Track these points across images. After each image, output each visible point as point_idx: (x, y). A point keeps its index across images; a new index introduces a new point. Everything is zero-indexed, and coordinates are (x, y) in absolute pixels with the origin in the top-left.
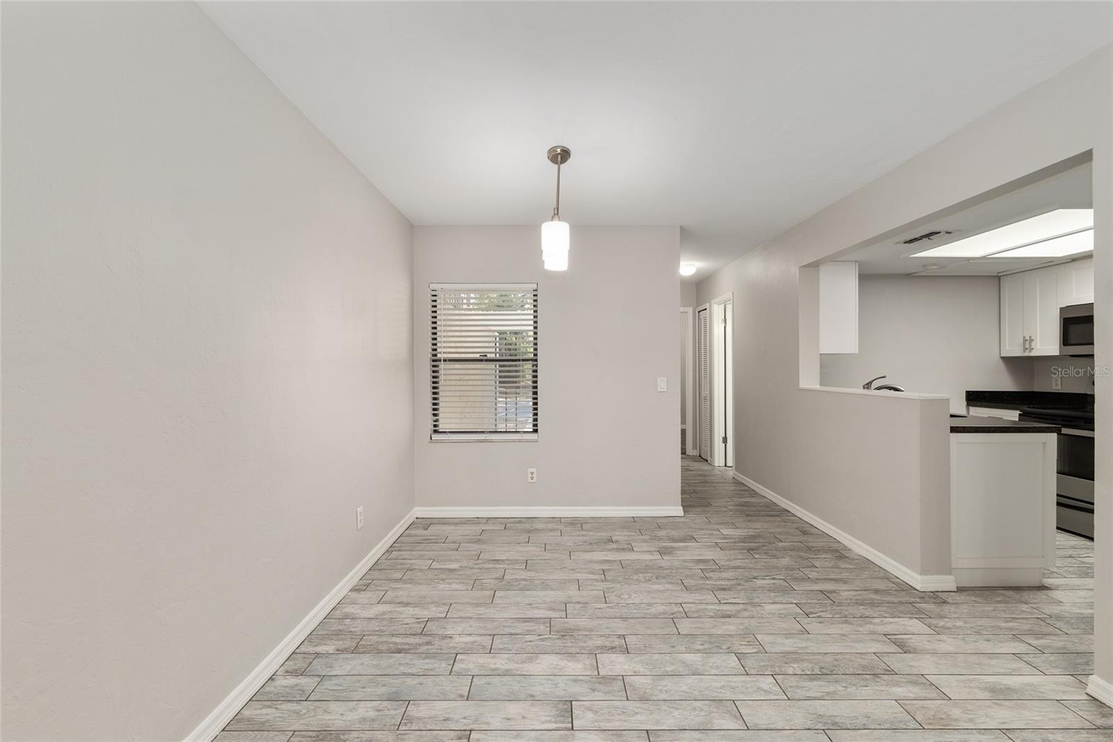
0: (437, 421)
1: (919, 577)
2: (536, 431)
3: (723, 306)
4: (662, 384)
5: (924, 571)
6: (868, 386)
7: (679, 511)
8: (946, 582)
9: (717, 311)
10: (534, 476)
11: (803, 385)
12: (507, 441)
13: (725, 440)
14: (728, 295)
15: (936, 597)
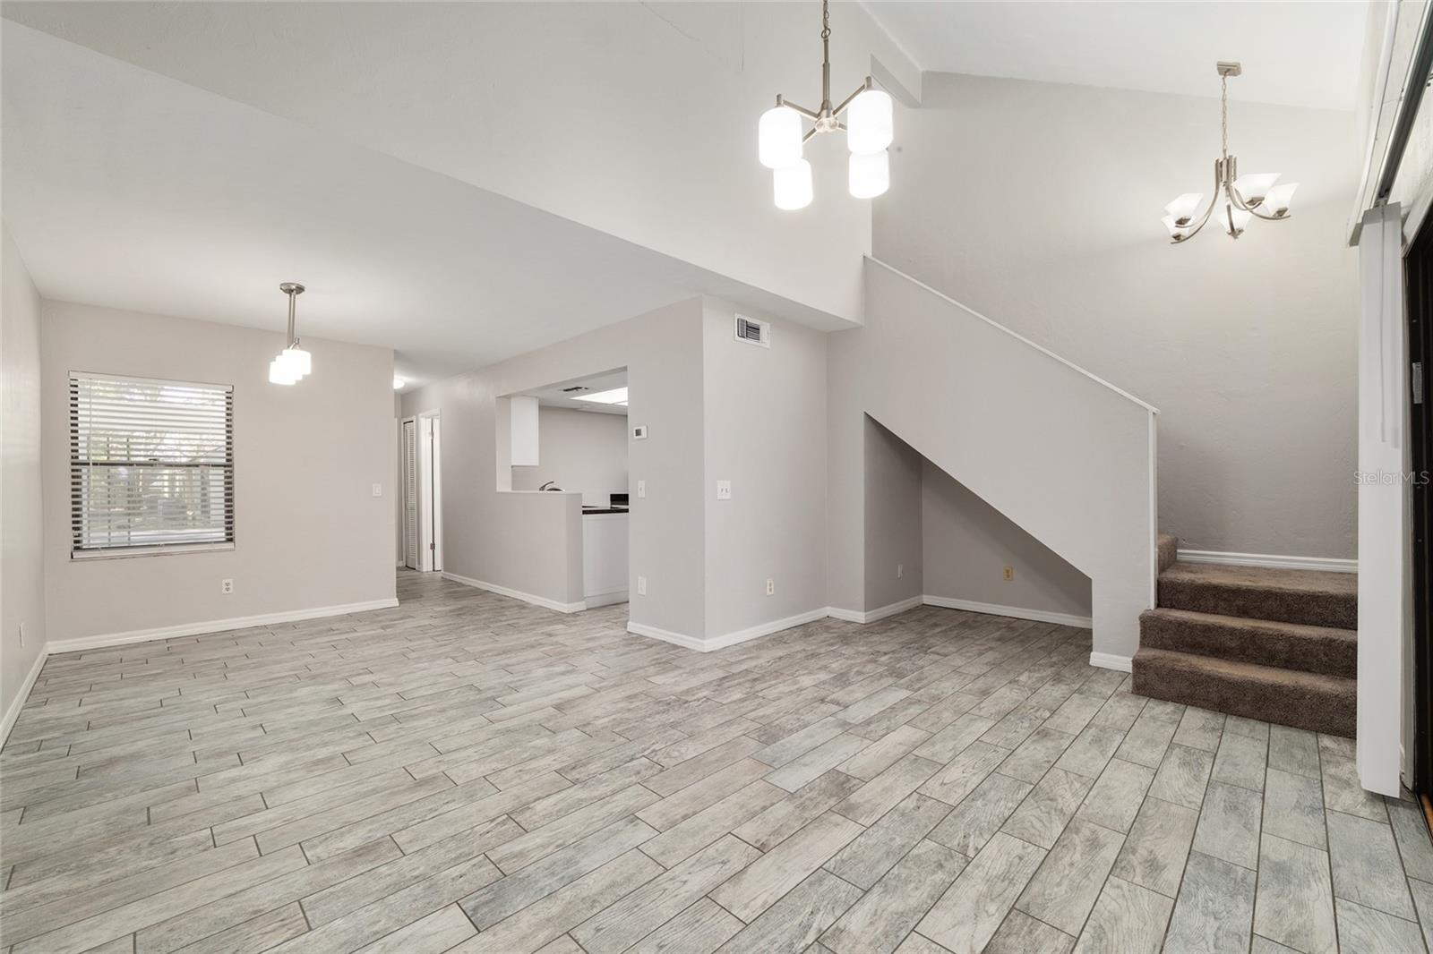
0: (79, 535)
1: (566, 605)
2: (230, 540)
3: (430, 420)
4: (377, 490)
5: (569, 602)
6: (543, 488)
7: (395, 602)
8: (579, 606)
9: (424, 424)
10: (230, 587)
11: (498, 490)
12: (190, 553)
13: (433, 546)
14: (436, 411)
15: (575, 614)
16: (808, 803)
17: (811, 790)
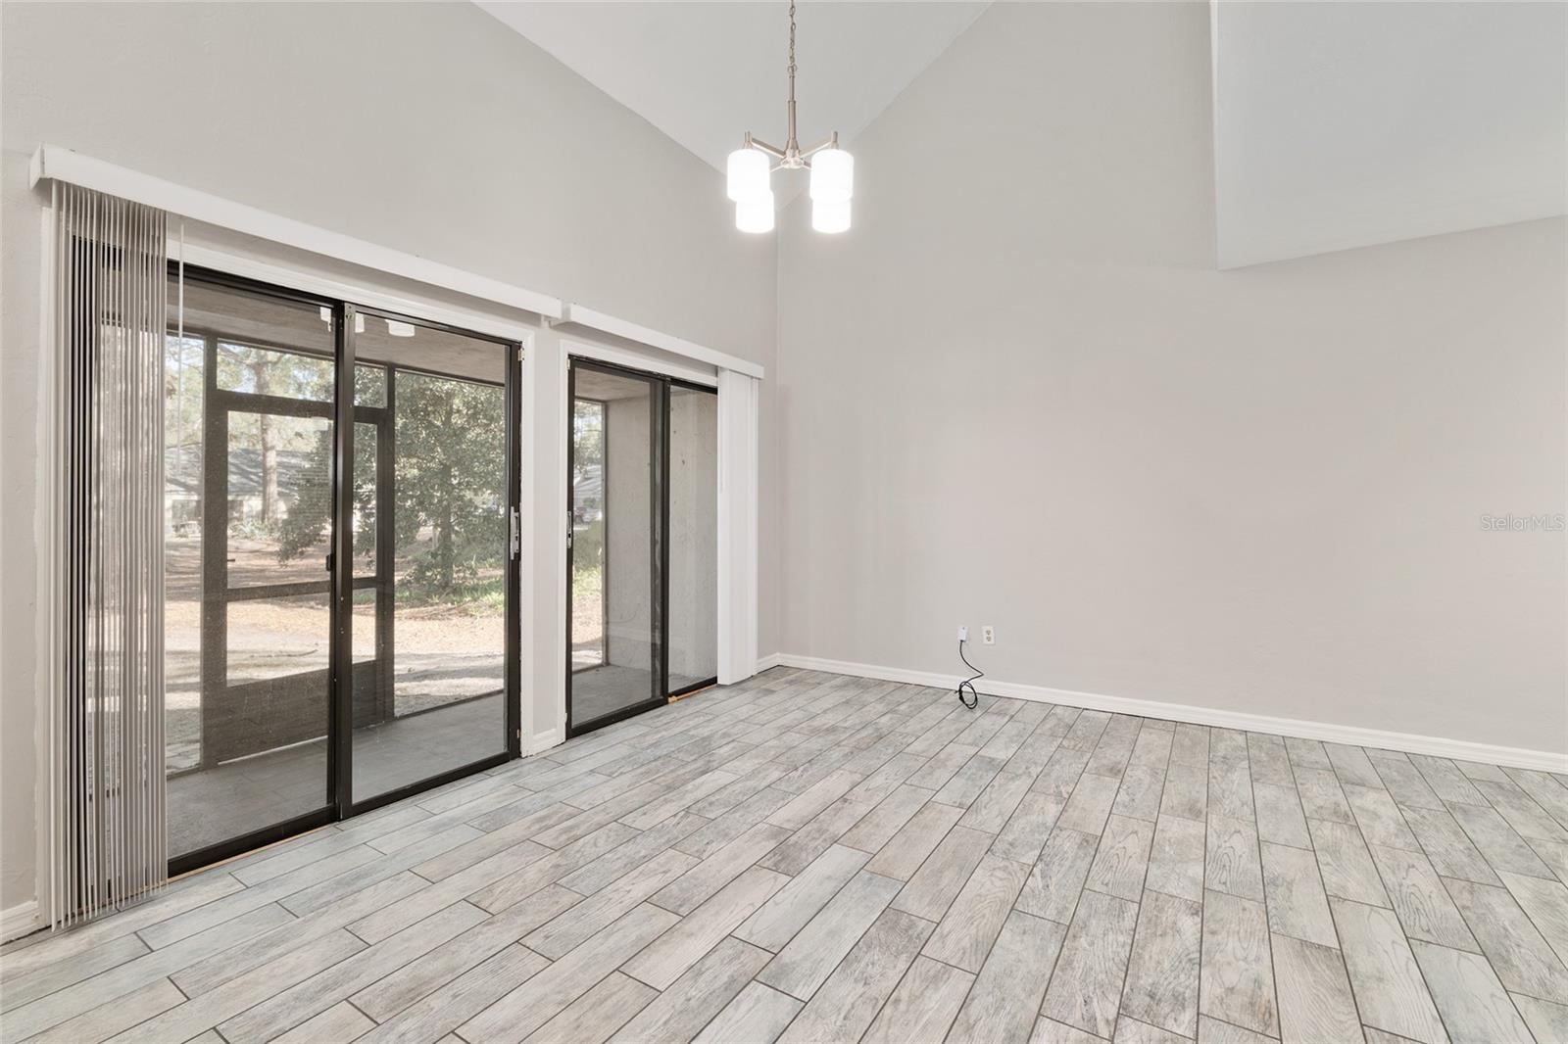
16: (817, 835)
17: (816, 848)
